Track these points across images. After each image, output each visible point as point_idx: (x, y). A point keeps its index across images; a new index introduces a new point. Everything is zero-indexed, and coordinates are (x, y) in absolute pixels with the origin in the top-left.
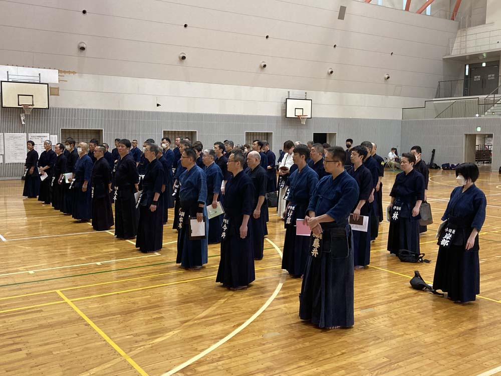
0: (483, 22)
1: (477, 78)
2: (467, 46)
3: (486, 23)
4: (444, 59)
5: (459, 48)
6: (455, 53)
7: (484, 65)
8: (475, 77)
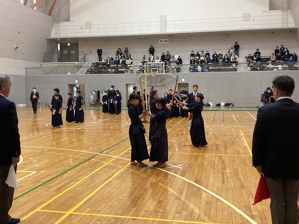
0: (68, 20)
1: (65, 52)
2: (60, 33)
3: (71, 21)
4: (47, 39)
5: (55, 33)
6: (53, 36)
7: (69, 44)
8: (64, 51)
